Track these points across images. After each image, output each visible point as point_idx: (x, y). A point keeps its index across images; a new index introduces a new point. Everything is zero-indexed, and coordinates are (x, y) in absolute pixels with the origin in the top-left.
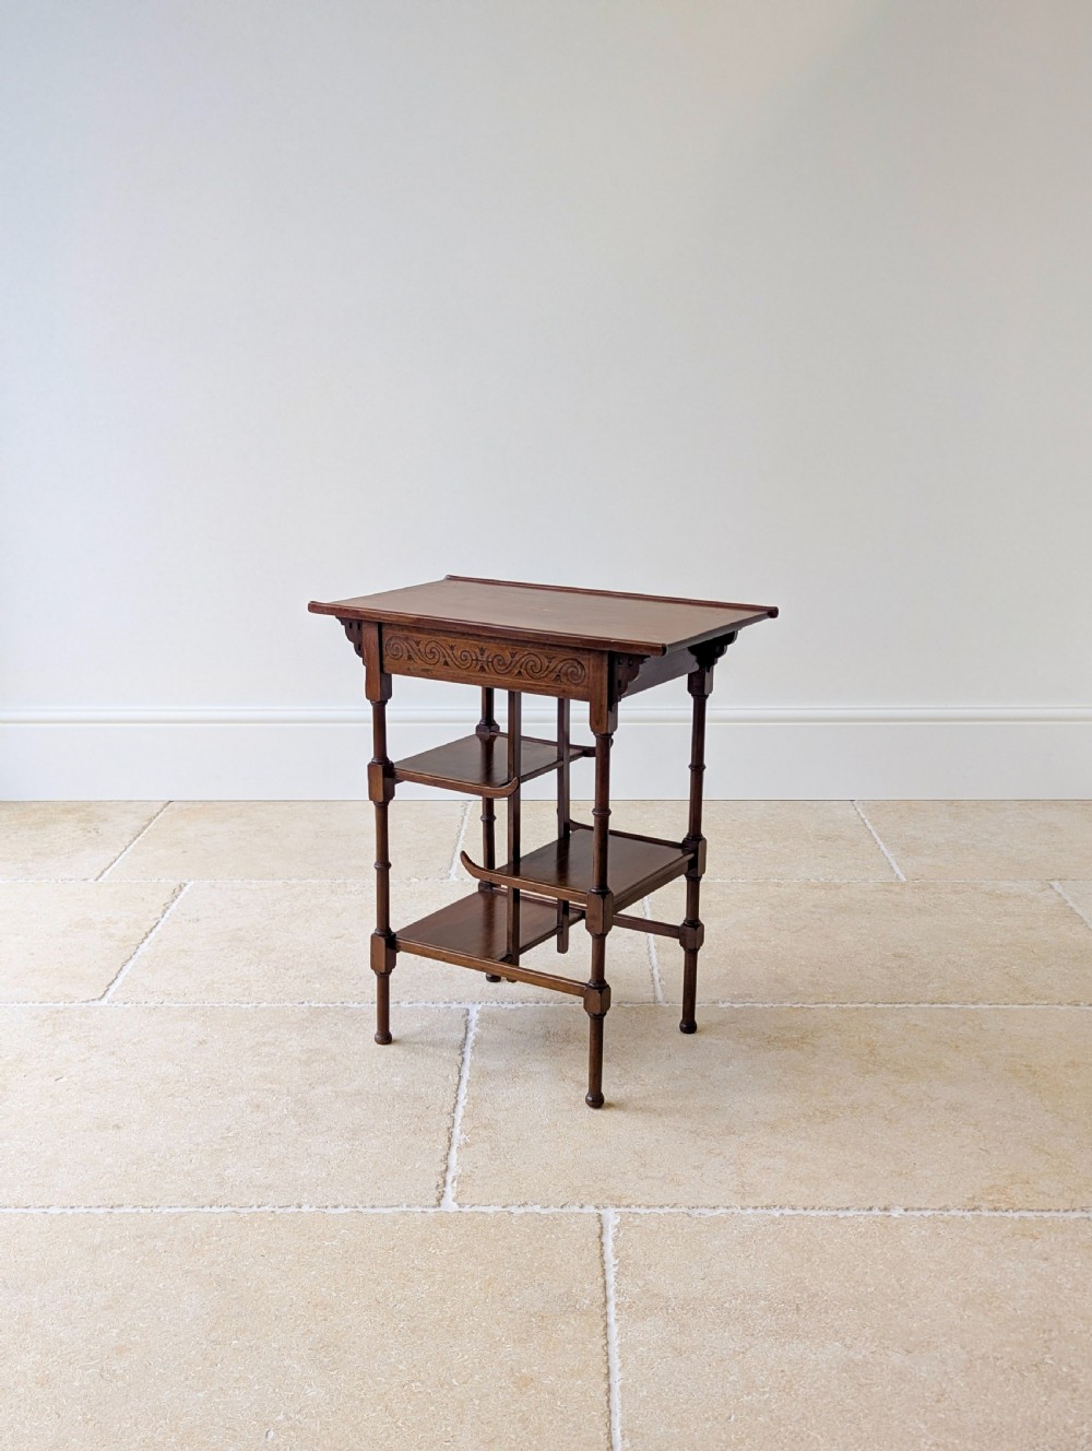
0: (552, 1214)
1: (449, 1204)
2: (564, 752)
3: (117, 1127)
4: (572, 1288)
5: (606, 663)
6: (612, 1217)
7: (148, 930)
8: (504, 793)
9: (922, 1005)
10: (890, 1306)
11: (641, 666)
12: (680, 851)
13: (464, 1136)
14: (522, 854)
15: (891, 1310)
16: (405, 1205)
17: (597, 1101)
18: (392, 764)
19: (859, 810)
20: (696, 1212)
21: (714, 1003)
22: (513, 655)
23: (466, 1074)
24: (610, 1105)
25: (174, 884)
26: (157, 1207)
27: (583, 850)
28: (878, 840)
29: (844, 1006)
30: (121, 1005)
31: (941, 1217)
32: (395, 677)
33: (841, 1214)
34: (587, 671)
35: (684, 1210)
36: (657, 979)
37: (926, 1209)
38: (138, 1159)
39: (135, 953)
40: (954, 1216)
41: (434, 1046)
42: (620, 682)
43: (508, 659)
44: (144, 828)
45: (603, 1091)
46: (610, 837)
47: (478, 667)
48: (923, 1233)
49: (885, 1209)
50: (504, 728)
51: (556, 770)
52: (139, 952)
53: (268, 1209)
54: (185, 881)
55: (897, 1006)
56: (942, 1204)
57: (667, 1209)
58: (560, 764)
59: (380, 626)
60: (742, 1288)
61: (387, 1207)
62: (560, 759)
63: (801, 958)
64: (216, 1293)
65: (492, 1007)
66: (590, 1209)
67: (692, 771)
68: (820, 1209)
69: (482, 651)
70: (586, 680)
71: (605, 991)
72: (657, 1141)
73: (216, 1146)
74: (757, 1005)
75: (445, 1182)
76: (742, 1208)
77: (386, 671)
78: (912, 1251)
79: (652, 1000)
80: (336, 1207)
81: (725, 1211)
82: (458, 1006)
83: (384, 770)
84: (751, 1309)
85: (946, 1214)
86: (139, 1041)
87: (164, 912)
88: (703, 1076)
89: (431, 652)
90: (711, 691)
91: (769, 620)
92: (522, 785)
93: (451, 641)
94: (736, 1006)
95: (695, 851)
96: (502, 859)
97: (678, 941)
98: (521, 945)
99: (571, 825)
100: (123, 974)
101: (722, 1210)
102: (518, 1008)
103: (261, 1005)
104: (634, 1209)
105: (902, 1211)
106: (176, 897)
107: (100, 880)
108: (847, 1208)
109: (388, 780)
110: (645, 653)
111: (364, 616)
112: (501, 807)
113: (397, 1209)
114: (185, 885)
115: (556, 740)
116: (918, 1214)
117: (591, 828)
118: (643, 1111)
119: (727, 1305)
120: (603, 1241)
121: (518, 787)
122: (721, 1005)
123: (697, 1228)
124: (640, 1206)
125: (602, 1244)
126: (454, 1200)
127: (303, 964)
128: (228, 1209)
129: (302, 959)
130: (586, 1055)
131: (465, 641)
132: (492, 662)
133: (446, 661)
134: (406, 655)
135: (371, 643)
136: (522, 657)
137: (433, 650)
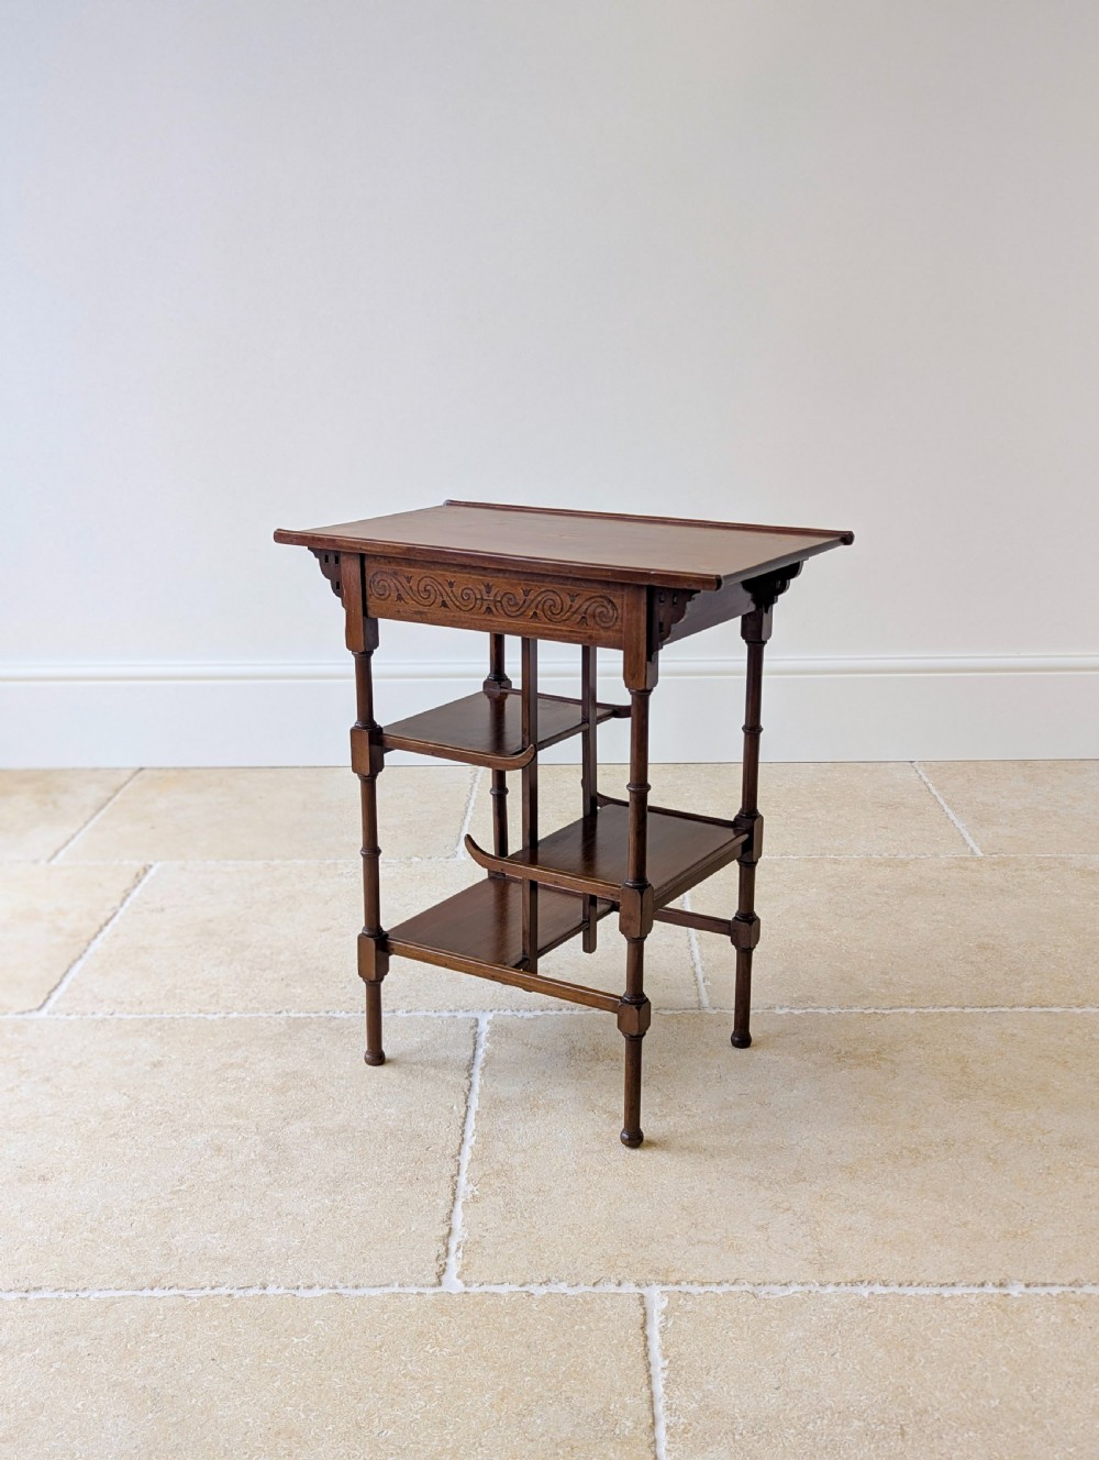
0: (582, 1295)
1: (453, 1283)
2: (590, 712)
3: (43, 1178)
4: (609, 1404)
5: (644, 600)
6: (657, 1299)
7: (103, 922)
8: (517, 764)
9: (1017, 1009)
10: (1022, 1427)
11: (688, 604)
12: (731, 830)
13: (471, 1187)
14: (540, 837)
15: (1023, 1432)
16: (397, 1285)
17: (634, 1138)
18: (381, 729)
19: (920, 772)
20: (762, 1291)
21: (769, 1008)
22: (526, 593)
23: (475, 1103)
24: (651, 1144)
25: (138, 865)
26: (85, 1289)
27: (615, 833)
28: (946, 807)
29: (925, 1011)
30: (63, 1017)
31: (1071, 1295)
32: (381, 621)
33: (946, 1293)
34: (619, 611)
35: (749, 1287)
36: (701, 978)
37: (1053, 1284)
38: (66, 1222)
39: (85, 951)
40: (1089, 1295)
41: (436, 1067)
42: (661, 624)
43: (521, 597)
44: (109, 799)
45: (642, 1127)
46: (650, 816)
47: (484, 608)
48: (1053, 1319)
49: (1001, 1285)
50: (517, 684)
51: (580, 735)
52: (91, 950)
53: (223, 1291)
54: (151, 862)
55: (989, 1010)
56: (1072, 1278)
57: (726, 1287)
58: (586, 727)
59: (362, 557)
60: (829, 1402)
61: (375, 1286)
62: (585, 720)
63: (869, 950)
64: (150, 1416)
65: (504, 1016)
66: (629, 1288)
67: (746, 734)
68: (919, 1284)
69: (489, 588)
70: (619, 623)
71: (644, 1007)
72: (711, 1191)
73: (165, 1204)
74: (821, 1011)
75: (447, 1250)
76: (821, 1285)
77: (370, 613)
78: (1041, 1346)
79: (696, 1006)
80: (310, 1287)
81: (799, 1288)
82: (465, 1015)
83: (370, 734)
84: (842, 1434)
85: (1079, 1291)
86: (81, 1064)
87: (124, 900)
88: (762, 1104)
89: (425, 590)
90: (769, 636)
91: (842, 548)
92: (540, 753)
93: (450, 576)
94: (796, 1012)
95: (750, 831)
96: (515, 844)
97: (729, 938)
98: (540, 946)
99: (599, 799)
100: (68, 980)
101: (794, 1288)
102: (537, 1017)
103: (231, 1016)
104: (685, 1287)
105: (1023, 1287)
106: (139, 881)
107: (54, 862)
108: (953, 1284)
109: (376, 747)
110: (694, 587)
111: (341, 547)
112: (514, 780)
113: (386, 1290)
114: (151, 866)
115: (580, 698)
116: (1043, 1291)
117: (626, 804)
118: (691, 1151)
119: (810, 1427)
120: (647, 1332)
121: (536, 755)
122: (778, 1011)
123: (764, 1315)
124: (692, 1283)
125: (646, 1338)
126: (459, 1277)
127: (282, 963)
128: (174, 1291)
129: (282, 958)
130: (620, 1077)
131: (467, 576)
132: (500, 602)
133: (443, 601)
134: (394, 595)
135: (352, 580)
136: (538, 595)
137: (428, 588)
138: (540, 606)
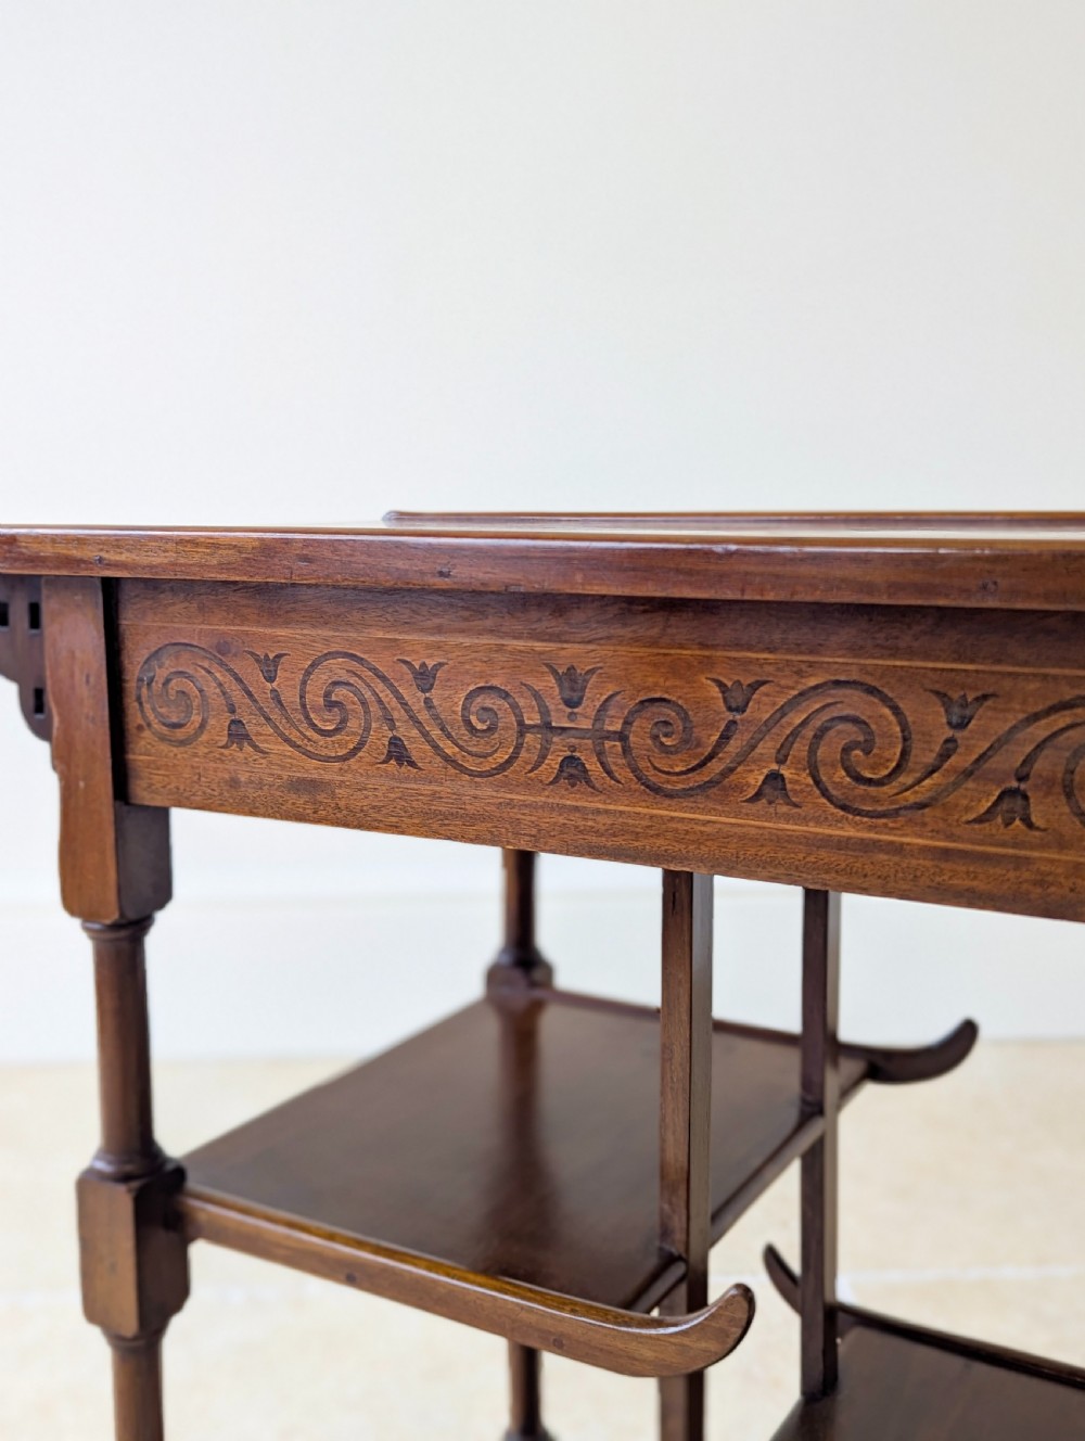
18: (179, 1173)
32: (181, 819)
47: (553, 762)
51: (798, 1161)
59: (112, 595)
69: (573, 686)
77: (144, 792)
89: (331, 705)
93: (420, 645)
109: (161, 1238)
111: (35, 560)
131: (485, 640)
132: (622, 736)
133: (395, 743)
134: (218, 725)
135: (79, 678)
136: (793, 704)
137: (340, 694)
138: (800, 749)
